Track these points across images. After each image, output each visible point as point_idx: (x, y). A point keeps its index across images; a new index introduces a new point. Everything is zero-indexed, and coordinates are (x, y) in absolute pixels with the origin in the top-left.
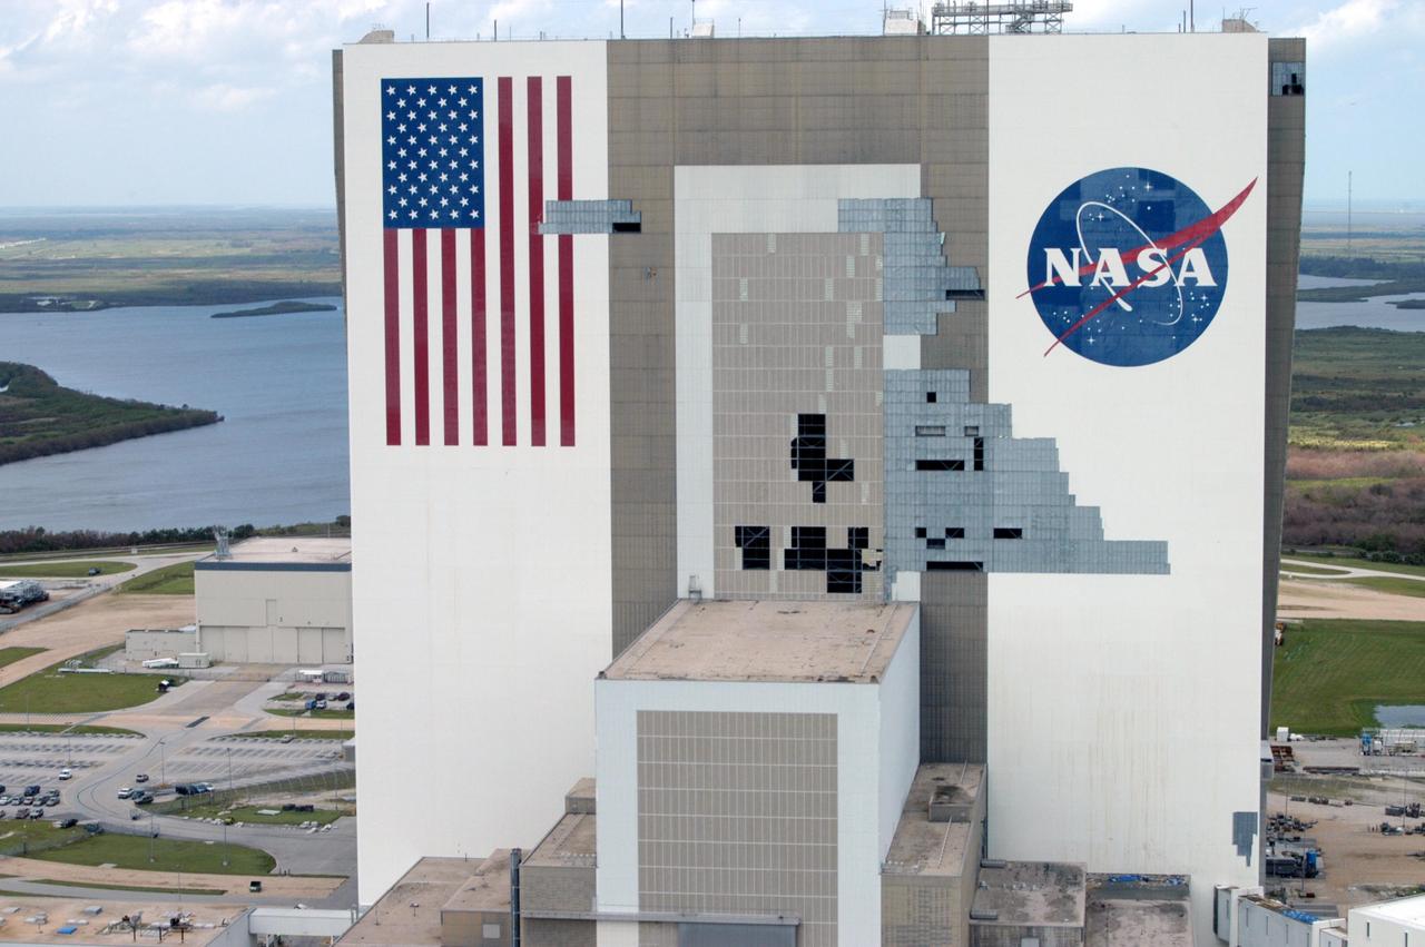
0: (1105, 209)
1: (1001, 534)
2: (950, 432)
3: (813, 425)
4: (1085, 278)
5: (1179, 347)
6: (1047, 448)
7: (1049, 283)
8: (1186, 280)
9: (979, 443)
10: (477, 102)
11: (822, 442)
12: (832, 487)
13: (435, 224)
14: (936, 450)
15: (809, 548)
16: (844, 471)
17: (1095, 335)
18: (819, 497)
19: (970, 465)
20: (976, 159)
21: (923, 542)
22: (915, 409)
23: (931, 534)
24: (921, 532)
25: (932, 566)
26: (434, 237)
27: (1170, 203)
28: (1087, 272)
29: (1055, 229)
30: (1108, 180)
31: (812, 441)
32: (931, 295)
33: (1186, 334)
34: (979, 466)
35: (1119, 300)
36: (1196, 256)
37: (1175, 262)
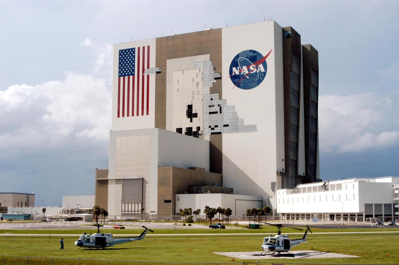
0: (243, 59)
1: (225, 126)
2: (215, 106)
3: (190, 107)
4: (240, 73)
5: (258, 84)
6: (233, 107)
7: (233, 74)
8: (259, 71)
9: (221, 108)
10: (134, 52)
11: (192, 110)
12: (194, 119)
13: (127, 75)
14: (213, 109)
15: (189, 132)
16: (196, 115)
17: (242, 84)
18: (191, 121)
19: (219, 112)
20: (219, 52)
21: (210, 129)
22: (209, 102)
23: (212, 127)
24: (210, 127)
25: (212, 133)
26: (126, 78)
27: (256, 56)
28: (240, 71)
29: (234, 64)
30: (244, 53)
31: (190, 110)
32: (212, 79)
33: (259, 82)
34: (221, 112)
35: (246, 76)
36: (261, 66)
37: (257, 68)
